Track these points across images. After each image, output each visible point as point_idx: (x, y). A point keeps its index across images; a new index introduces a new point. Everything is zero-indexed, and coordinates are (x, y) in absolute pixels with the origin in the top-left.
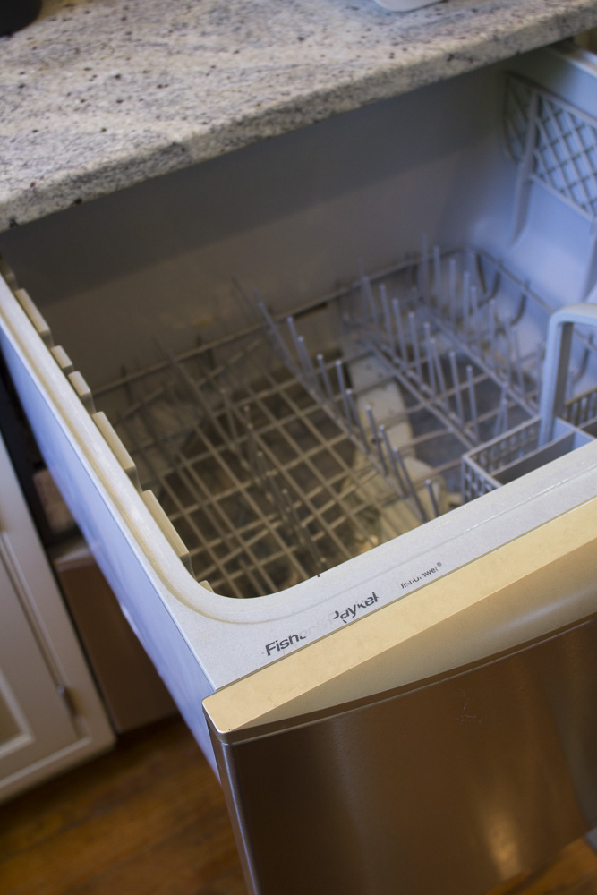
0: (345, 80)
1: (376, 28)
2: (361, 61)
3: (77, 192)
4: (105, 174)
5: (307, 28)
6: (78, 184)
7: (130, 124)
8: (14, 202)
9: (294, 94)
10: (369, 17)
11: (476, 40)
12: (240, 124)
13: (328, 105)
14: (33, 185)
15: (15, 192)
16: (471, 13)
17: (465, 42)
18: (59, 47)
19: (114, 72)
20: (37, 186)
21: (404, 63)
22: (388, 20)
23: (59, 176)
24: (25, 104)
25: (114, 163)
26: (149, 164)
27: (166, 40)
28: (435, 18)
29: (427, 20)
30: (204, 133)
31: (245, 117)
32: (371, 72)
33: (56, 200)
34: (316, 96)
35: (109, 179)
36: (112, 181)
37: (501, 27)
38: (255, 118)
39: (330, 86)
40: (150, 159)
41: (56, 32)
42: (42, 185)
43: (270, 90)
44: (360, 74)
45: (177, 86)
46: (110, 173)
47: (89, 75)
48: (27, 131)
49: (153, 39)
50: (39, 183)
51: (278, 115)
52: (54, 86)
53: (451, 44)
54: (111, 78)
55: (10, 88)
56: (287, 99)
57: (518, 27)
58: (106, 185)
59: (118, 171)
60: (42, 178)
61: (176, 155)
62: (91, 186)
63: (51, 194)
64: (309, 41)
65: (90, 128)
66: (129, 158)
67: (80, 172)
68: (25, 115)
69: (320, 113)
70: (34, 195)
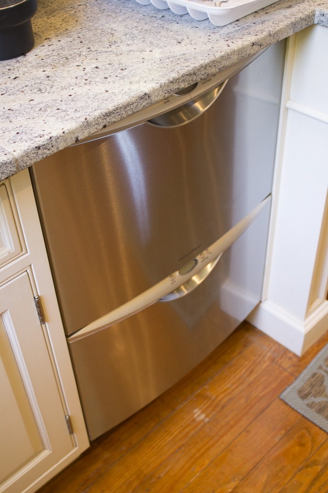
0: (212, 58)
1: (212, 35)
2: (215, 49)
3: (105, 121)
4: (117, 111)
5: (179, 38)
6: (106, 117)
7: (119, 87)
8: (78, 128)
9: (192, 66)
10: (206, 30)
11: (262, 36)
12: (172, 82)
13: (206, 71)
14: (86, 119)
15: (78, 123)
16: (253, 25)
17: (258, 37)
18: (55, 57)
19: (94, 66)
20: (88, 119)
21: (235, 48)
22: (216, 31)
23: (97, 113)
24: (55, 84)
25: (121, 105)
26: (135, 105)
27: (110, 49)
28: (237, 28)
29: (234, 29)
30: (157, 88)
31: (174, 79)
32: (222, 53)
33: (96, 126)
34: (202, 66)
35: (118, 114)
36: (119, 115)
37: (271, 29)
38: (178, 79)
39: (207, 61)
40: (135, 102)
41: (49, 51)
42: (90, 119)
43: (179, 66)
44: (218, 55)
45: (131, 69)
46: (119, 111)
47: (81, 68)
48: (66, 96)
49: (104, 50)
50: (88, 118)
51: (187, 76)
52: (65, 74)
53: (252, 39)
54: (93, 68)
55: (42, 78)
56: (190, 68)
57: (278, 28)
58: (117, 117)
59: (122, 109)
60: (89, 115)
61: (146, 99)
62: (111, 118)
63: (94, 123)
64: (183, 43)
65: (99, 91)
66: (127, 102)
67: (107, 111)
68: (60, 89)
69: (203, 75)
70: (87, 124)
